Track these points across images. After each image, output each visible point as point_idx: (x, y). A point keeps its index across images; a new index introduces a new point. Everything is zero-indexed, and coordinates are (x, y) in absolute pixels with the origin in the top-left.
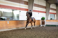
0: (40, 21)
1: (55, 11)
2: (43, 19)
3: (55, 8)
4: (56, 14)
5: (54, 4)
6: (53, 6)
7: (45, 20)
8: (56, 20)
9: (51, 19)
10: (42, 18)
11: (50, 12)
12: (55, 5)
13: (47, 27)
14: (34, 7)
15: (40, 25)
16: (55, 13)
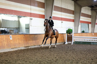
0: (64, 36)
1: (90, 19)
2: (69, 32)
3: (89, 13)
4: (90, 23)
5: (87, 7)
6: (86, 10)
7: (73, 34)
8: (92, 33)
9: (83, 32)
10: (67, 29)
11: (81, 20)
12: (90, 8)
13: (76, 45)
14: (54, 12)
15: (65, 43)
16: (90, 21)
